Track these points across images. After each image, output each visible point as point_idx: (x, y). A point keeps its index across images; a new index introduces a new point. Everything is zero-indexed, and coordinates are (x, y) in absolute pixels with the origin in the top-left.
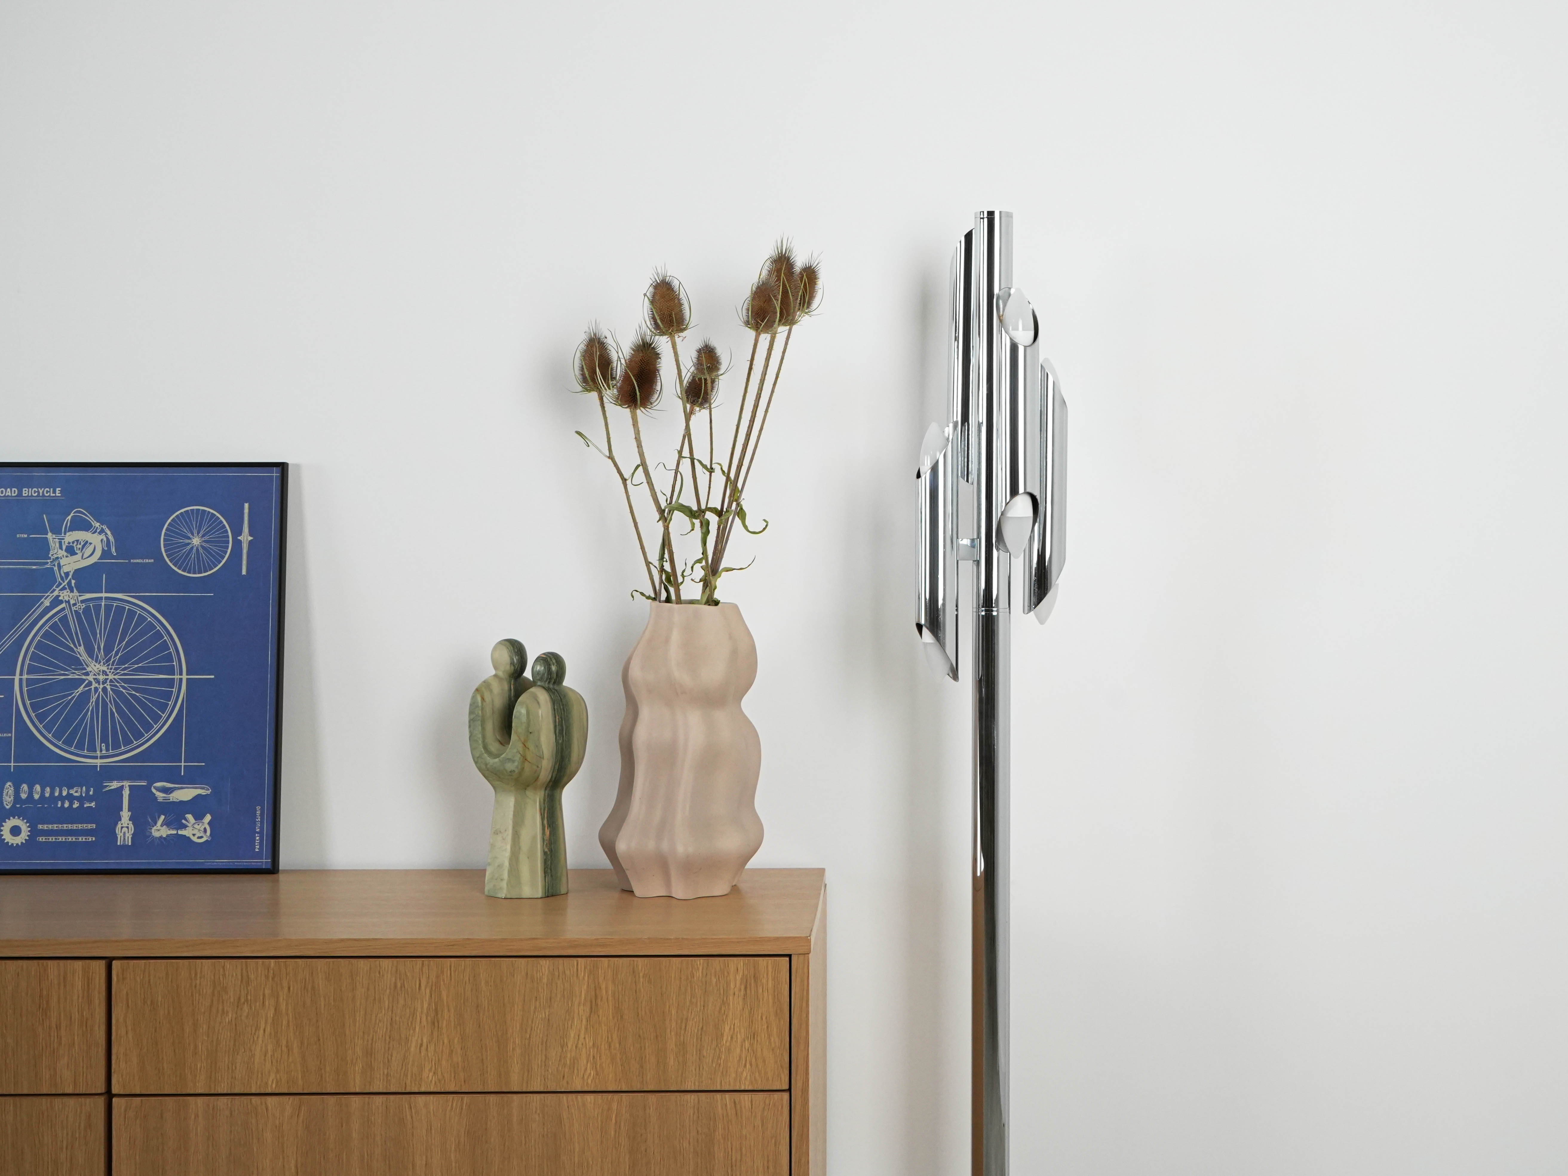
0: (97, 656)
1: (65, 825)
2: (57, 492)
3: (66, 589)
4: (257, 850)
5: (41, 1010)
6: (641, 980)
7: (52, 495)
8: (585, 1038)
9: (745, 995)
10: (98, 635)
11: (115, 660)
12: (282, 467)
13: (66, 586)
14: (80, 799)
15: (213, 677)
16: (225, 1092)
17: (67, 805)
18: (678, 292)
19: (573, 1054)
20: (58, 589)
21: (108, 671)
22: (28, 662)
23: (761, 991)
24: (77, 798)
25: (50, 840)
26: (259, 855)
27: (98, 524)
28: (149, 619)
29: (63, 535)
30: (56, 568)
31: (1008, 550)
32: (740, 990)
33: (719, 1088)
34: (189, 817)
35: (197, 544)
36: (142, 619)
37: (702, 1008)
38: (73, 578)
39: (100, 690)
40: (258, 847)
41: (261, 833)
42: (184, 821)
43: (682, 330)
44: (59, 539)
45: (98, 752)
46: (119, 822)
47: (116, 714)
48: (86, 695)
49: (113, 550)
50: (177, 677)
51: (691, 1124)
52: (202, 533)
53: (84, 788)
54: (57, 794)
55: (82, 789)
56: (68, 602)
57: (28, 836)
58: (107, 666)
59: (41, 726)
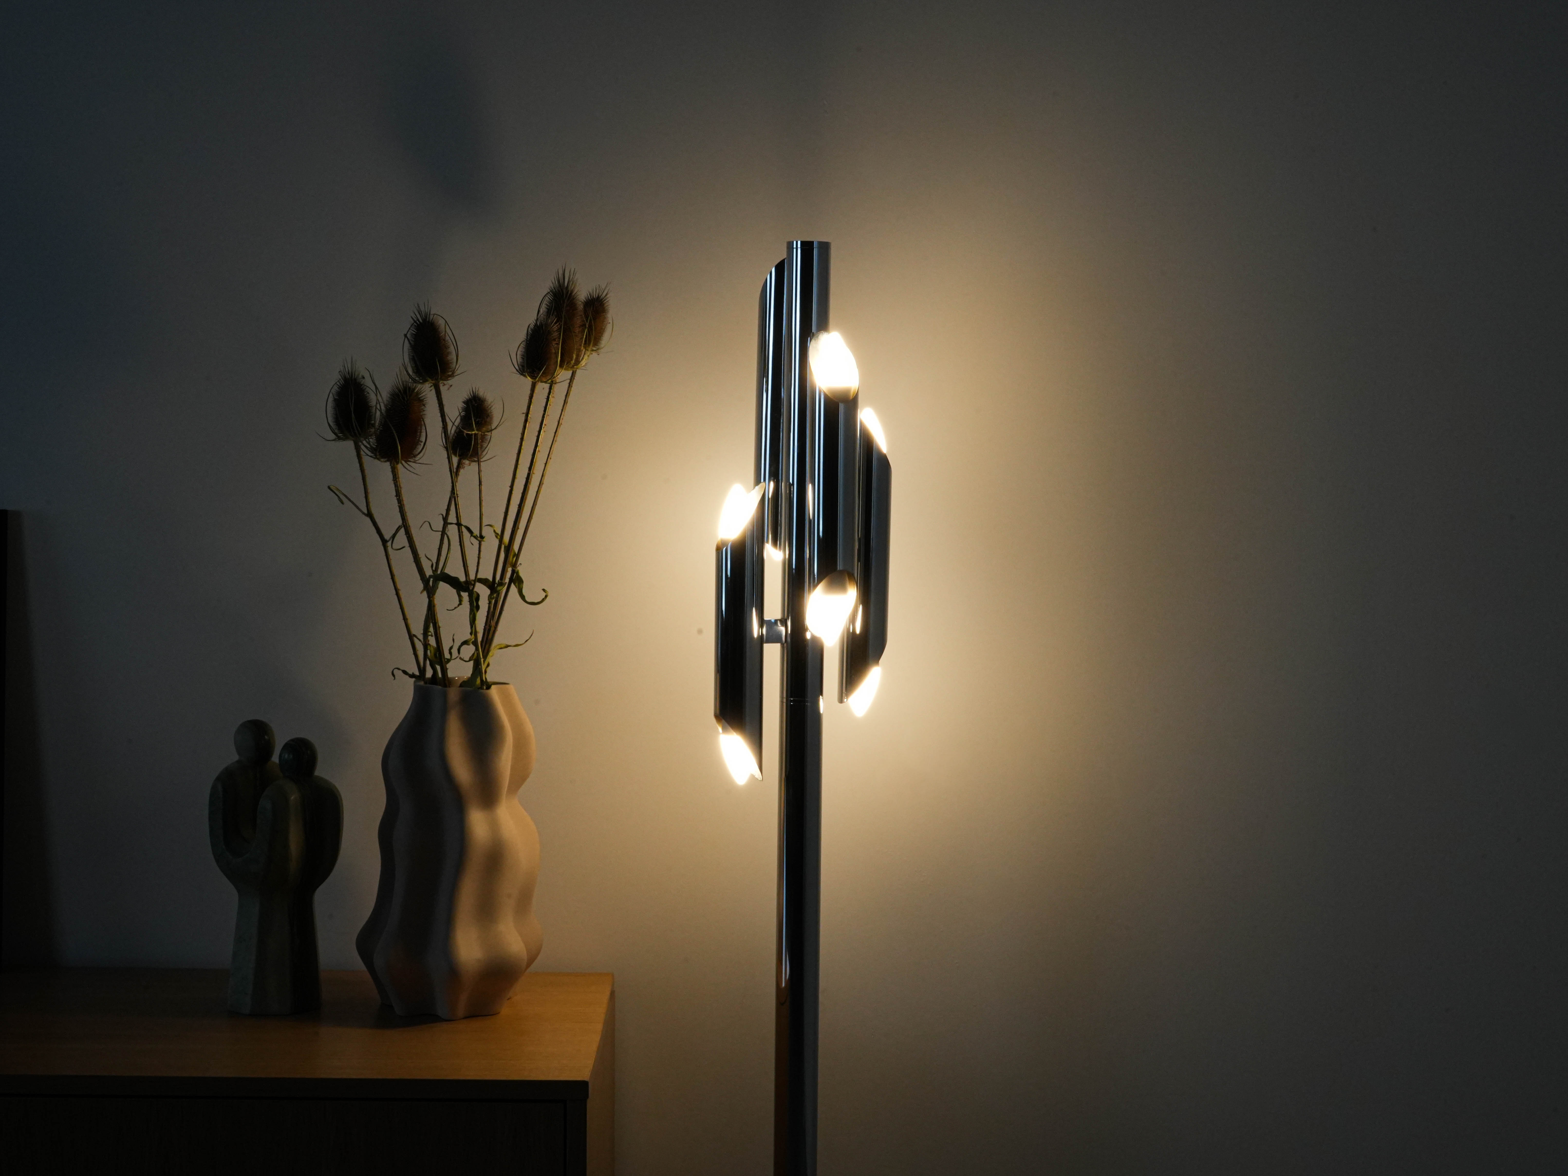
12: (4, 515)
18: (444, 333)
43: (447, 378)
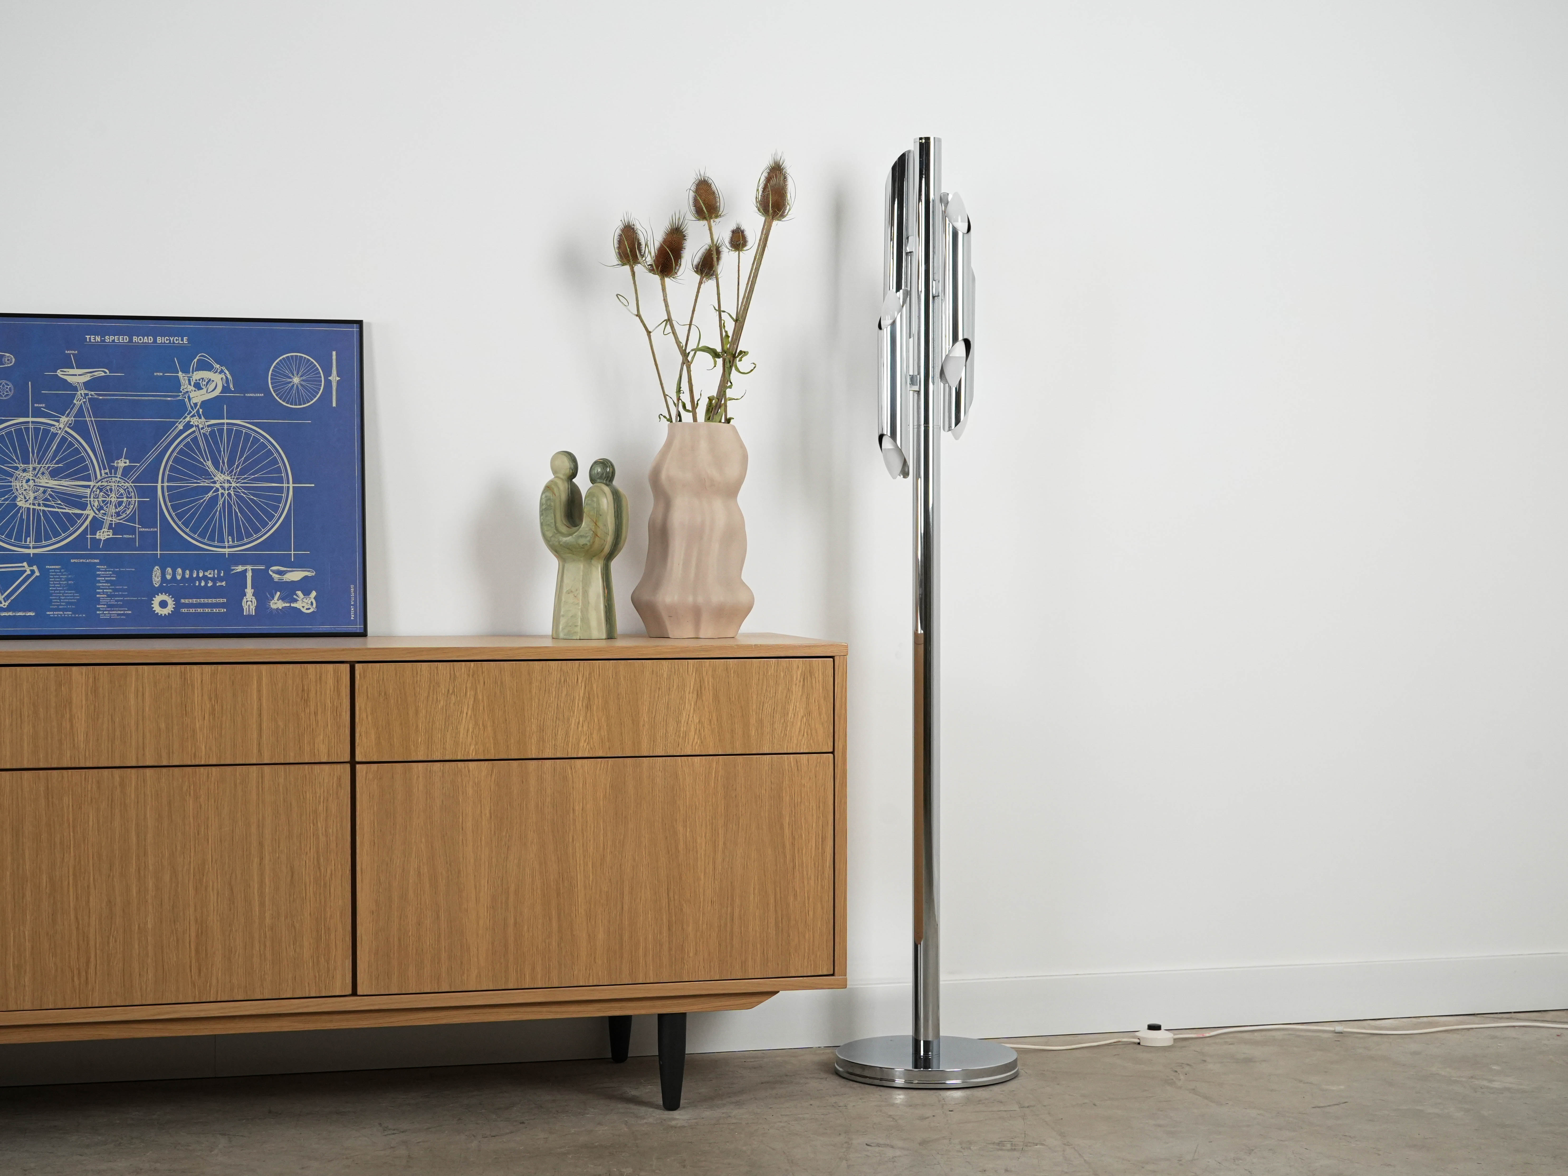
0: (222, 469)
1: (202, 600)
2: (185, 340)
3: (195, 416)
4: (352, 618)
5: (303, 700)
6: (732, 675)
7: (180, 342)
8: (693, 717)
9: (804, 685)
10: (222, 452)
11: (237, 472)
12: (360, 323)
13: (196, 414)
14: (213, 579)
15: (313, 485)
16: (438, 759)
17: (203, 584)
19: (685, 729)
20: (189, 416)
21: (231, 480)
22: (168, 473)
23: (814, 682)
24: (210, 579)
25: (191, 611)
26: (354, 622)
27: (219, 366)
28: (262, 440)
29: (191, 374)
30: (186, 400)
31: (947, 381)
32: (800, 681)
33: (786, 752)
34: (299, 593)
35: (297, 382)
36: (256, 440)
37: (774, 695)
38: (201, 407)
39: (226, 495)
40: (353, 616)
41: (355, 605)
42: (295, 597)
43: (717, 217)
44: (188, 377)
45: (226, 543)
46: (245, 597)
47: (239, 514)
48: (214, 499)
49: (231, 386)
50: (285, 485)
51: (767, 777)
52: (300, 373)
53: (216, 571)
54: (195, 576)
55: (214, 572)
56: (198, 426)
57: (173, 608)
58: (231, 476)
59: (180, 523)
